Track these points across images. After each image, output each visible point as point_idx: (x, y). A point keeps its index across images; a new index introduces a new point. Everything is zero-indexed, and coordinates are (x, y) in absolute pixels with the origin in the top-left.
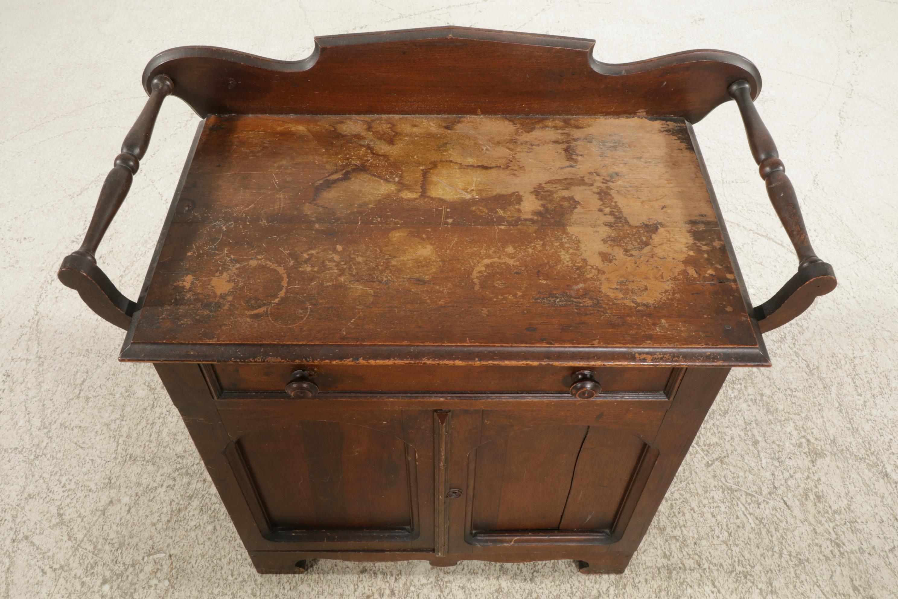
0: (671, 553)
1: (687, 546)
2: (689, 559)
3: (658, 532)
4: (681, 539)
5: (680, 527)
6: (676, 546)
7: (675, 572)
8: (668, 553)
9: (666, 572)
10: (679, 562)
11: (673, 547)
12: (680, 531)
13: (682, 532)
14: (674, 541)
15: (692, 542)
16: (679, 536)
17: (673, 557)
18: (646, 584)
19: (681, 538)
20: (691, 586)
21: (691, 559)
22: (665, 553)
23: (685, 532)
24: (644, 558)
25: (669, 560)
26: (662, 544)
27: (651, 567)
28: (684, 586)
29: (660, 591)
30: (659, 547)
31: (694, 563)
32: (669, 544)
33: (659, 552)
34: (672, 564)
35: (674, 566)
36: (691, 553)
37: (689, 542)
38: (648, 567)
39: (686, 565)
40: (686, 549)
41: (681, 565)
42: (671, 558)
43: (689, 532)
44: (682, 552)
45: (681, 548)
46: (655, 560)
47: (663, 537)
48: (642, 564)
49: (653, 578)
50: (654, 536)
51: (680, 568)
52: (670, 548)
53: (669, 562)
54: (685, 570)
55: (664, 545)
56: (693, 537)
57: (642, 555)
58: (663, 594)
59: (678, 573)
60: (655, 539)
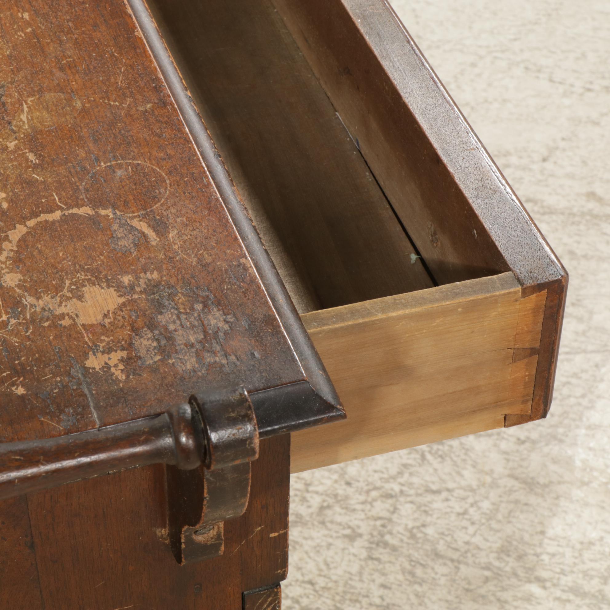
0: (349, 527)
1: (347, 497)
2: (372, 506)
3: (299, 529)
4: (331, 501)
5: (308, 491)
6: (340, 514)
7: (388, 538)
8: (348, 532)
9: (381, 550)
10: (372, 523)
11: (338, 519)
12: (315, 496)
13: (317, 493)
14: (329, 512)
15: (344, 487)
16: (324, 501)
17: (359, 527)
18: (390, 588)
19: (327, 498)
20: (424, 526)
21: (375, 504)
22: (345, 536)
23: (320, 489)
24: (340, 572)
25: (360, 535)
26: (326, 532)
27: (362, 567)
28: (419, 535)
29: (412, 574)
30: (330, 540)
31: (383, 502)
32: (332, 522)
33: (339, 544)
34: (372, 535)
35: (375, 533)
36: (362, 498)
37: (340, 492)
38: (360, 574)
39: (382, 514)
40: (352, 502)
41: (379, 523)
42: (360, 531)
43: (322, 484)
44: (354, 510)
45: (346, 508)
46: (352, 558)
47: (313, 525)
48: (351, 579)
49: (384, 574)
50: (306, 539)
51: (383, 526)
52: (340, 524)
53: (366, 537)
54: (390, 520)
55: (330, 530)
56: (336, 481)
57: (333, 571)
58: (419, 571)
59: (390, 533)
60: (312, 538)
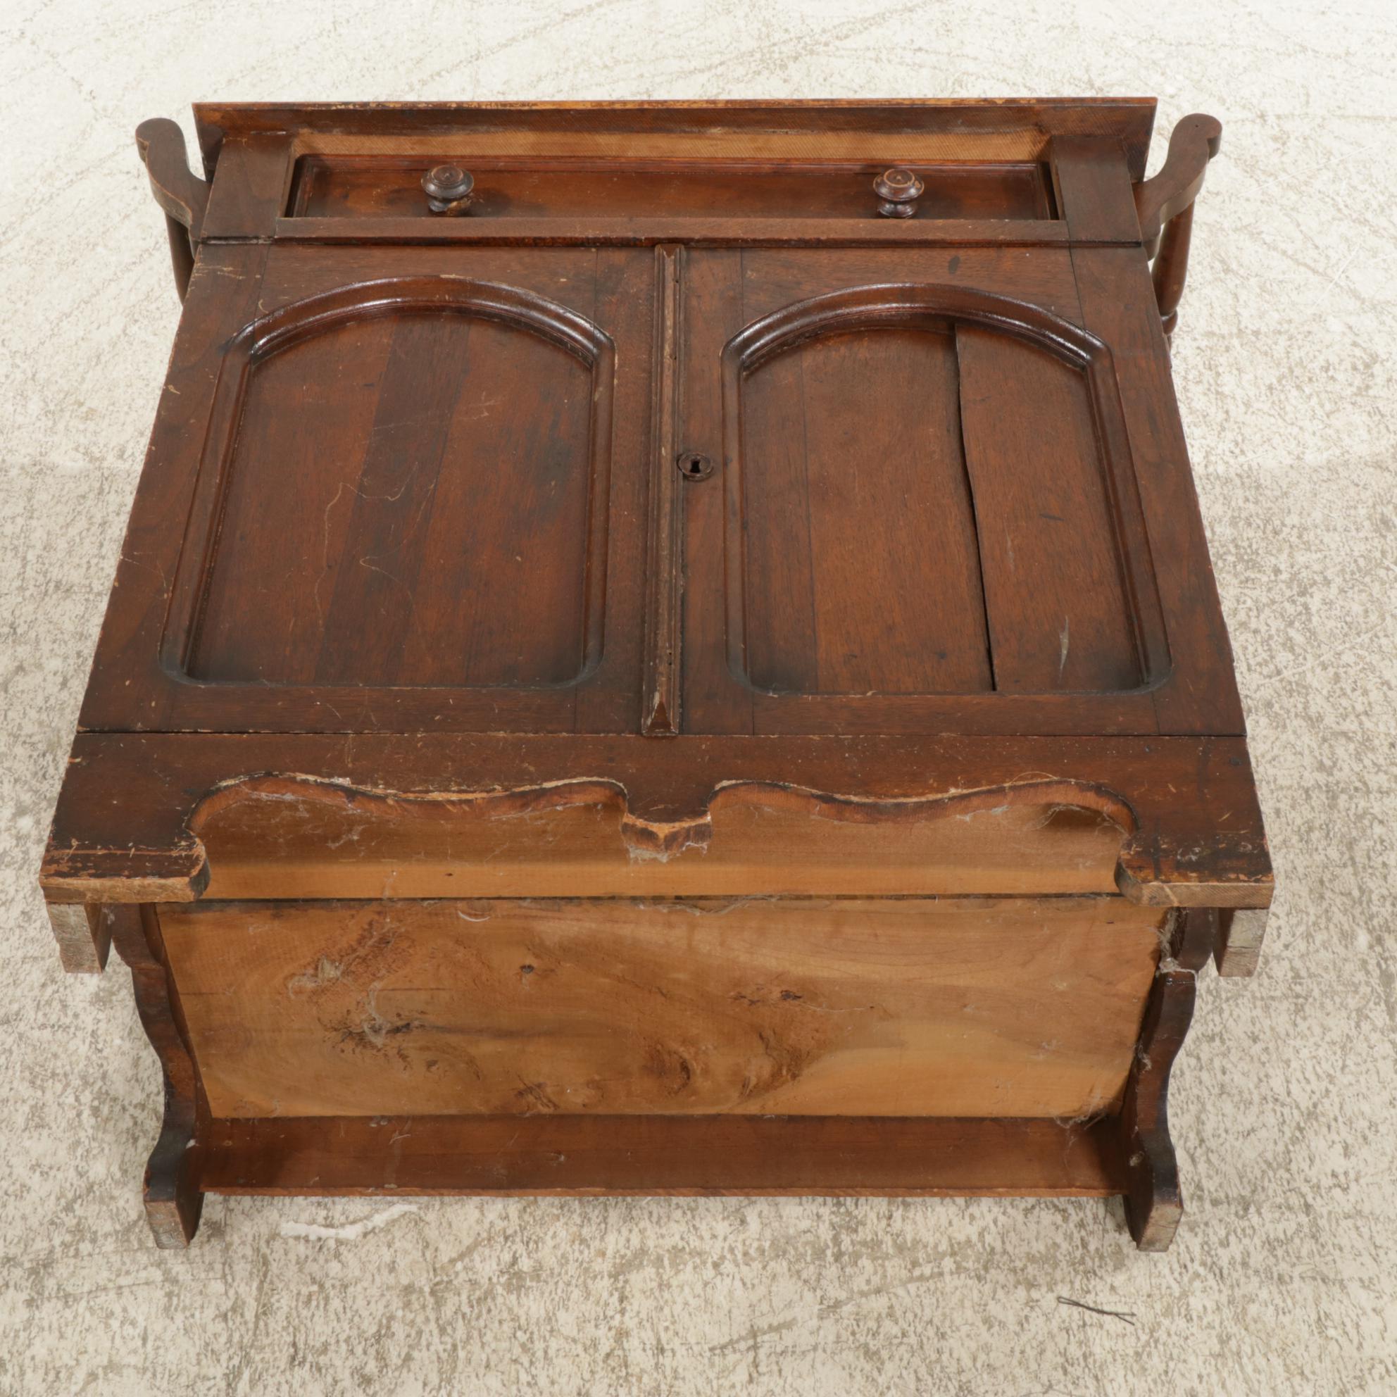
0: (1335, 764)
1: (1373, 750)
2: (1377, 773)
3: (1304, 724)
4: (1359, 737)
5: (1358, 716)
6: (1346, 750)
7: (1344, 797)
8: (1328, 763)
9: (1323, 797)
10: (1354, 778)
11: (1340, 752)
12: (1356, 723)
13: (1361, 723)
14: (1343, 741)
15: (1386, 743)
16: (1354, 732)
17: (1341, 769)
18: (1278, 817)
19: (1360, 734)
20: (1381, 822)
21: (1381, 774)
22: (1321, 763)
23: (1368, 724)
24: (1271, 771)
25: (1331, 774)
26: (1314, 745)
27: (1290, 787)
28: (1366, 822)
29: (1310, 829)
30: (1307, 752)
31: (1389, 780)
32: (1331, 746)
33: (1308, 760)
34: (1338, 783)
35: (1342, 785)
36: (1381, 761)
37: (1376, 742)
38: (1282, 788)
39: (1370, 784)
40: (1370, 755)
41: (1358, 784)
42: (1335, 772)
43: (1377, 725)
44: (1361, 760)
45: (1358, 753)
46: (1297, 775)
47: (1317, 733)
48: (1268, 783)
49: (1293, 807)
50: (1295, 732)
51: (1356, 789)
52: (1333, 754)
53: (1331, 779)
54: (1368, 792)
55: (1320, 748)
56: (1387, 735)
57: (1268, 766)
58: (1316, 835)
59: (1351, 798)
60: (1299, 737)
